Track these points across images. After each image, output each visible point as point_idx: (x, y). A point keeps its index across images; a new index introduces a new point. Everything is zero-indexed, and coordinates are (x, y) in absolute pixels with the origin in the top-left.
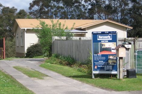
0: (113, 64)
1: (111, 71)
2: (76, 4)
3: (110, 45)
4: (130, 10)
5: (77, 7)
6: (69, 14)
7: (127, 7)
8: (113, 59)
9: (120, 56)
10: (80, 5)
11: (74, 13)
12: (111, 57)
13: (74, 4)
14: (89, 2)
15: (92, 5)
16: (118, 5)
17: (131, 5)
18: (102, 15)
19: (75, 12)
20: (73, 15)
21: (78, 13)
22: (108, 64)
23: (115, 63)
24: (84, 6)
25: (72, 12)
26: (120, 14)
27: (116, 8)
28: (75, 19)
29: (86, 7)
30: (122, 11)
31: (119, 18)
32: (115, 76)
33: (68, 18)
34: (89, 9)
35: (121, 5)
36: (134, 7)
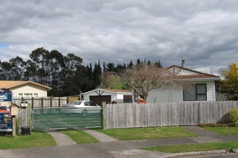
0: (8, 122)
1: (7, 128)
2: (13, 68)
3: (5, 104)
4: (60, 73)
5: (15, 71)
6: (7, 76)
7: (57, 71)
8: (8, 118)
9: (12, 114)
10: (17, 69)
11: (11, 75)
12: (6, 116)
13: (11, 67)
14: (25, 66)
15: (27, 69)
16: (50, 69)
17: (60, 69)
18: (36, 77)
19: (13, 74)
20: (11, 77)
21: (15, 75)
22: (4, 122)
23: (10, 121)
24: (20, 69)
25: (10, 74)
26: (51, 77)
27: (48, 72)
28: (12, 80)
29: (22, 70)
30: (54, 74)
31: (51, 80)
32: (11, 133)
33: (6, 80)
34: (25, 72)
35: (52, 69)
36: (63, 71)
